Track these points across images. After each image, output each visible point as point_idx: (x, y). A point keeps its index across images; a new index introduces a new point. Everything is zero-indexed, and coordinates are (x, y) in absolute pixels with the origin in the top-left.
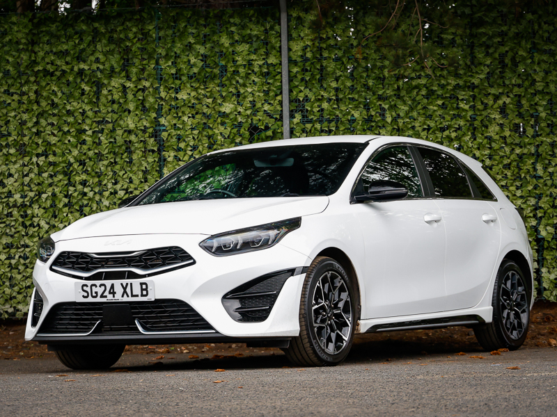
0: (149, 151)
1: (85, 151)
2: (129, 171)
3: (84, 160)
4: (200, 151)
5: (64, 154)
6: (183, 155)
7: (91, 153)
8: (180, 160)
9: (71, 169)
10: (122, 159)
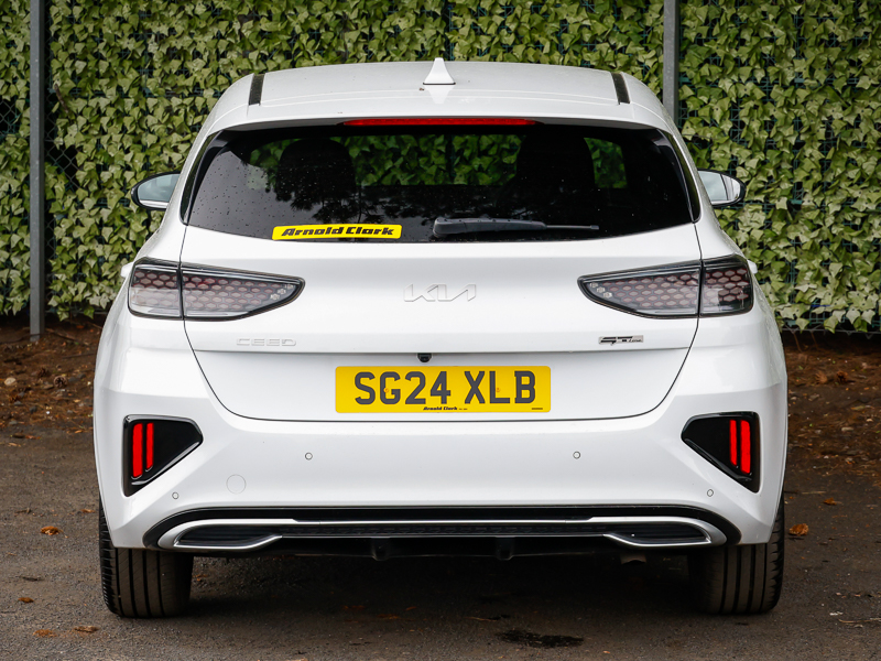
0: (429, 13)
1: (319, 13)
2: (393, 51)
3: (318, 30)
4: (516, 16)
5: (283, 17)
6: (486, 23)
7: (328, 16)
8: (482, 33)
9: (296, 46)
10: (381, 28)
